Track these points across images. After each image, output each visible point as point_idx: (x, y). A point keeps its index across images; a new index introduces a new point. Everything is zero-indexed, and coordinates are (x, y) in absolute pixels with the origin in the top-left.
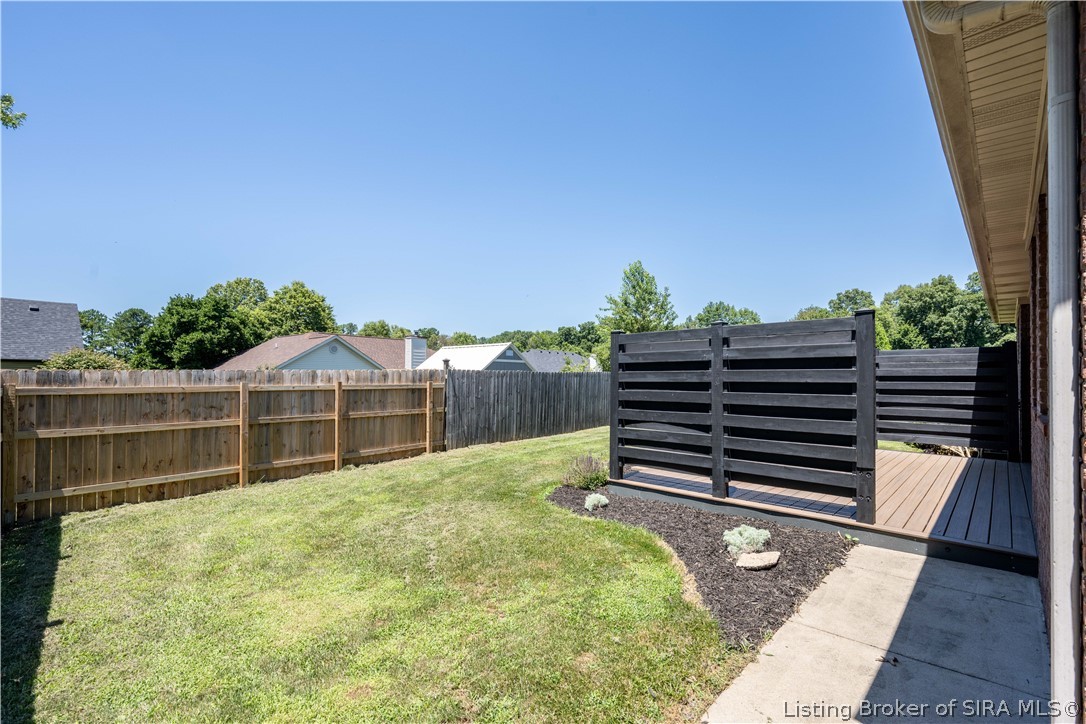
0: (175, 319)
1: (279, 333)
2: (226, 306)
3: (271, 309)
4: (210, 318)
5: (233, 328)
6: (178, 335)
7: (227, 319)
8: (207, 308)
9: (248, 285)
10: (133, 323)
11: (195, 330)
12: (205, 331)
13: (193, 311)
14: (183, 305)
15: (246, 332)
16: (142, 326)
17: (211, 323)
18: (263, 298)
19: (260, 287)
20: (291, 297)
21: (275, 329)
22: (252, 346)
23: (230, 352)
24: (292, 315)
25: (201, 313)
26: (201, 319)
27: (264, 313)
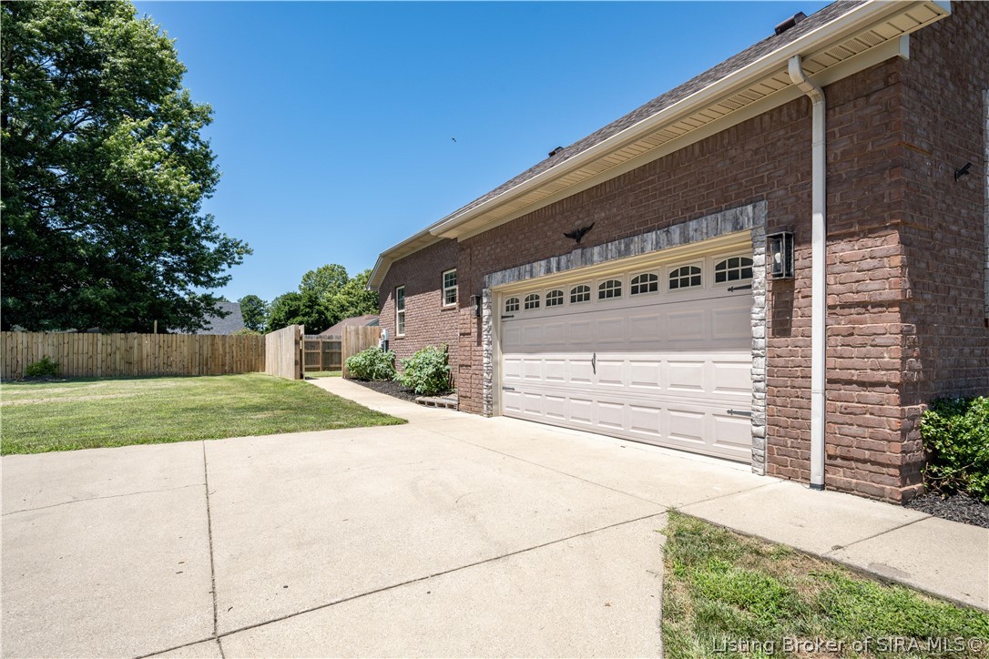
0: (287, 308)
1: (355, 313)
2: (316, 298)
3: (349, 293)
4: (307, 307)
5: (320, 313)
6: (288, 319)
7: (316, 307)
8: (305, 301)
9: (333, 270)
10: (251, 307)
11: (298, 315)
12: (304, 315)
13: (297, 303)
14: (291, 299)
15: (328, 314)
16: (255, 309)
17: (308, 310)
18: (345, 281)
19: (343, 272)
20: (364, 283)
21: (352, 310)
22: (332, 325)
23: (319, 329)
24: (364, 298)
25: (301, 303)
26: (302, 308)
27: (343, 297)
